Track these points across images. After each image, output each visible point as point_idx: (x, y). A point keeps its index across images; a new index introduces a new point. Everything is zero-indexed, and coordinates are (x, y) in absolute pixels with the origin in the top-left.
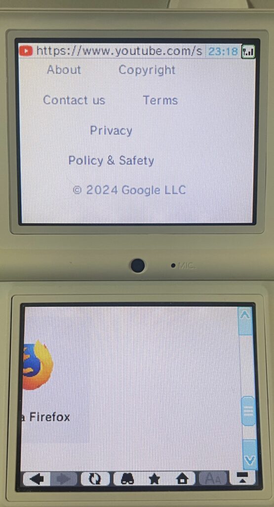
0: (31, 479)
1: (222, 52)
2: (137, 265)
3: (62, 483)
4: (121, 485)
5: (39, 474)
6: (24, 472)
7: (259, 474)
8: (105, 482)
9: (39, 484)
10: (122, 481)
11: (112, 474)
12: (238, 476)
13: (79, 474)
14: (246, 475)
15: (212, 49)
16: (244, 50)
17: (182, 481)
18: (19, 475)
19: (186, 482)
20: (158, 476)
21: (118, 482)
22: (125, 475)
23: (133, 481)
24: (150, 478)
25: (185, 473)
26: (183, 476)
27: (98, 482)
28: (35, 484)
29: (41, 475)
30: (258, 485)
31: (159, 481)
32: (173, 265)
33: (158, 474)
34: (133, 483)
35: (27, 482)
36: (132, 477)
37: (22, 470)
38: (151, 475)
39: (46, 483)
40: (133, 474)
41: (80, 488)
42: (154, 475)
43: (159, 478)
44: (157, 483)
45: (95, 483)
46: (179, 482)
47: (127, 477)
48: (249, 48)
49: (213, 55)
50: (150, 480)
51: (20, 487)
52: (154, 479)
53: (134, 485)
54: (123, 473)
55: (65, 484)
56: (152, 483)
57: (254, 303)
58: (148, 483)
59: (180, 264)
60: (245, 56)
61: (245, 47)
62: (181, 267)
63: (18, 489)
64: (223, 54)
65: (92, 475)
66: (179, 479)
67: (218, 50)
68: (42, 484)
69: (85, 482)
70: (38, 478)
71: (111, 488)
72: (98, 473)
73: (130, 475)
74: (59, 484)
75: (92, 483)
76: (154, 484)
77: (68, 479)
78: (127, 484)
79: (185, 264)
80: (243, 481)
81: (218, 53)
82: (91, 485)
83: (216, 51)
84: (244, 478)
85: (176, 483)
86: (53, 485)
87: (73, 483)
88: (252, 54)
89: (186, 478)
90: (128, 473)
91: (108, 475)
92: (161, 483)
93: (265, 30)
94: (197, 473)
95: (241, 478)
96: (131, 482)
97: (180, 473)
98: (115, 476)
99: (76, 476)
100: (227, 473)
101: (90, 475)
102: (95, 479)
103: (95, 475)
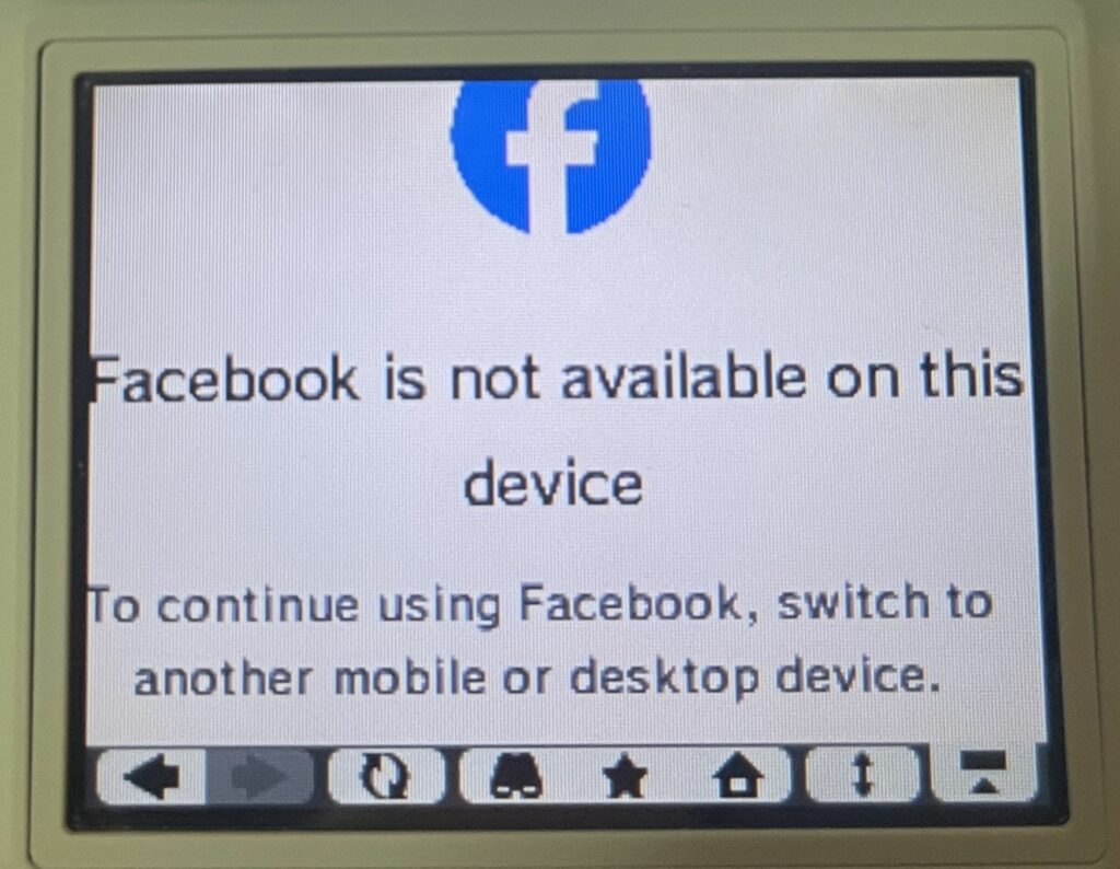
0: (127, 777)
3: (252, 794)
4: (491, 800)
5: (161, 758)
6: (99, 751)
7: (1053, 759)
8: (426, 789)
9: (160, 796)
10: (496, 783)
11: (452, 755)
12: (965, 767)
13: (321, 756)
14: (995, 760)
17: (738, 784)
18: (81, 761)
19: (752, 792)
20: (638, 765)
21: (477, 788)
22: (506, 761)
23: (537, 783)
24: (608, 772)
25: (748, 754)
26: (738, 766)
27: (397, 790)
28: (145, 799)
29: (168, 762)
30: (1048, 804)
31: (644, 784)
33: (638, 759)
34: (539, 792)
35: (114, 788)
36: (535, 771)
37: (92, 740)
38: (612, 763)
39: (190, 792)
40: (540, 759)
41: (324, 816)
42: (625, 763)
43: (642, 772)
44: (636, 793)
45: (385, 791)
46: (726, 792)
47: (517, 769)
50: (606, 784)
51: (84, 812)
52: (625, 776)
53: (541, 800)
54: (498, 752)
55: (259, 800)
56: (615, 794)
57: (1029, 64)
58: (599, 792)
65: (373, 761)
66: (725, 775)
68: (172, 797)
69: (346, 789)
70: (156, 775)
71: (452, 815)
72: (398, 753)
73: (527, 759)
74: (239, 798)
75: (373, 793)
76: (626, 799)
77: (276, 777)
78: (516, 798)
80: (985, 787)
82: (370, 800)
84: (992, 776)
85: (711, 794)
86: (215, 802)
87: (294, 793)
89: (752, 775)
90: (516, 752)
91: (440, 763)
92: (653, 792)
94: (798, 754)
95: (977, 776)
96: (532, 789)
97: (729, 753)
98: (465, 763)
99: (309, 764)
100: (923, 752)
101: (364, 761)
102: (385, 776)
103: (385, 761)
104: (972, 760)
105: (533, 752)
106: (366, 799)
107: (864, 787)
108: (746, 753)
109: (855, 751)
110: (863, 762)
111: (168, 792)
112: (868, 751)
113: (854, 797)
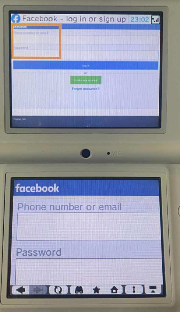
0: (17, 290)
1: (139, 20)
2: (86, 153)
3: (36, 293)
4: (75, 294)
5: (22, 287)
6: (12, 286)
7: (164, 287)
8: (65, 292)
9: (22, 293)
10: (76, 291)
11: (69, 287)
12: (150, 288)
13: (48, 287)
14: (155, 287)
15: (133, 18)
16: (153, 19)
17: (114, 291)
18: (9, 288)
19: (116, 292)
20: (98, 288)
21: (73, 292)
22: (77, 287)
23: (83, 291)
24: (94, 289)
25: (116, 286)
26: (114, 288)
27: (60, 292)
28: (20, 294)
30: (163, 294)
31: (99, 291)
32: (108, 153)
33: (98, 287)
34: (83, 292)
35: (14, 292)
36: (82, 289)
37: (11, 284)
38: (94, 288)
39: (27, 292)
40: (83, 287)
41: (48, 296)
42: (96, 288)
43: (99, 289)
44: (98, 293)
45: (58, 292)
46: (112, 292)
47: (79, 289)
48: (156, 17)
49: (133, 22)
50: (93, 291)
51: (9, 295)
52: (96, 290)
53: (83, 294)
54: (76, 286)
55: (39, 294)
56: (95, 293)
57: (160, 178)
58: (92, 292)
59: (113, 153)
60: (153, 23)
61: (153, 17)
62: (113, 155)
63: (8, 296)
64: (140, 21)
65: (56, 287)
66: (112, 290)
67: (137, 18)
68: (24, 293)
69: (52, 292)
70: (21, 290)
71: (69, 296)
72: (60, 286)
73: (81, 287)
74: (34, 293)
75: (56, 293)
76: (96, 293)
77: (40, 290)
78: (79, 293)
79: (116, 153)
80: (153, 292)
81: (137, 21)
83: (135, 20)
84: (154, 290)
85: (110, 293)
86: (31, 294)
87: (44, 293)
88: (158, 21)
89: (116, 290)
90: (79, 286)
91: (67, 288)
92: (101, 292)
93: (166, 7)
94: (124, 286)
95: (152, 290)
96: (82, 292)
97: (113, 286)
98: (71, 288)
99: (46, 288)
100: (143, 286)
101: (55, 287)
102: (58, 290)
103: (58, 287)
104: (151, 287)
105: (82, 286)
106: (55, 294)
107: (134, 292)
108: (115, 286)
109: (133, 286)
110: (134, 288)
111: (23, 292)
112: (135, 286)
113: (133, 293)
